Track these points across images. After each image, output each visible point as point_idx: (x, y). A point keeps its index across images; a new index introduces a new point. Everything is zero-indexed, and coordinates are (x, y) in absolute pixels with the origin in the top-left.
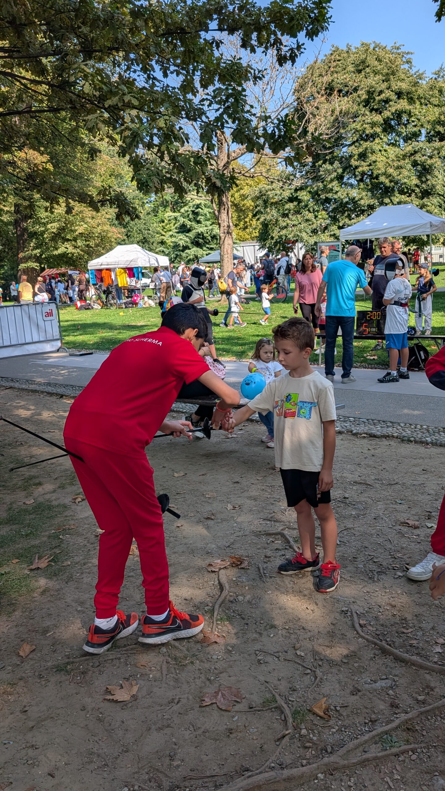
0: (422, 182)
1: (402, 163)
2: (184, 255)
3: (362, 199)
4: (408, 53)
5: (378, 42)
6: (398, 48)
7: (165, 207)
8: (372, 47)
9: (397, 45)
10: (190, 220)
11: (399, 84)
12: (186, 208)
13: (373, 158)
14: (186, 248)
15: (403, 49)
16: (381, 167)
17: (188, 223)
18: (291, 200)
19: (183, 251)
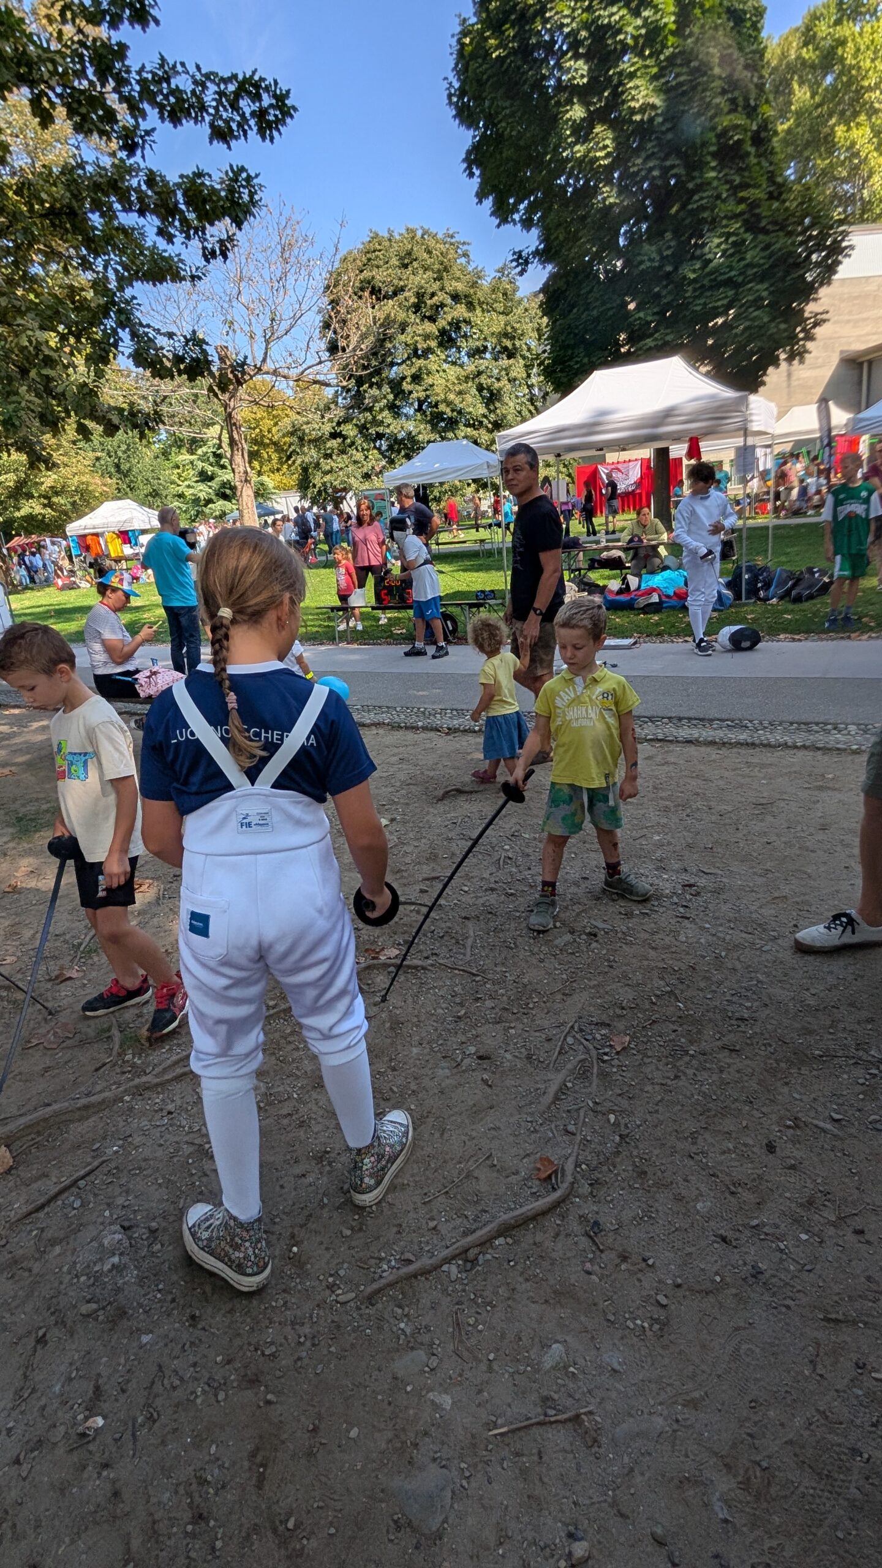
0: (490, 411)
1: (463, 387)
2: (207, 510)
3: (419, 433)
4: (464, 243)
5: (426, 227)
6: (452, 237)
7: (180, 447)
8: (419, 233)
9: (451, 232)
10: (211, 465)
11: (454, 284)
12: (204, 449)
13: (430, 381)
14: (209, 501)
15: (457, 238)
16: (439, 393)
17: (210, 469)
18: (334, 435)
19: (205, 506)
